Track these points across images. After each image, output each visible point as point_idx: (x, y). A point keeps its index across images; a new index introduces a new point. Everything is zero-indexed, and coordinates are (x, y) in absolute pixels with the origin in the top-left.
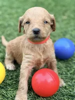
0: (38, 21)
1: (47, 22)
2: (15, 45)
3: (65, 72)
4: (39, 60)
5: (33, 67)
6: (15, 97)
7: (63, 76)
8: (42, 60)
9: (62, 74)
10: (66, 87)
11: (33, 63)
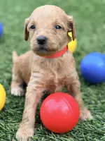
0: (46, 25)
1: (60, 27)
2: (23, 62)
3: (94, 100)
4: (52, 81)
5: (43, 90)
6: (16, 131)
7: (91, 106)
8: (56, 81)
9: (89, 104)
10: (92, 121)
11: (43, 84)
